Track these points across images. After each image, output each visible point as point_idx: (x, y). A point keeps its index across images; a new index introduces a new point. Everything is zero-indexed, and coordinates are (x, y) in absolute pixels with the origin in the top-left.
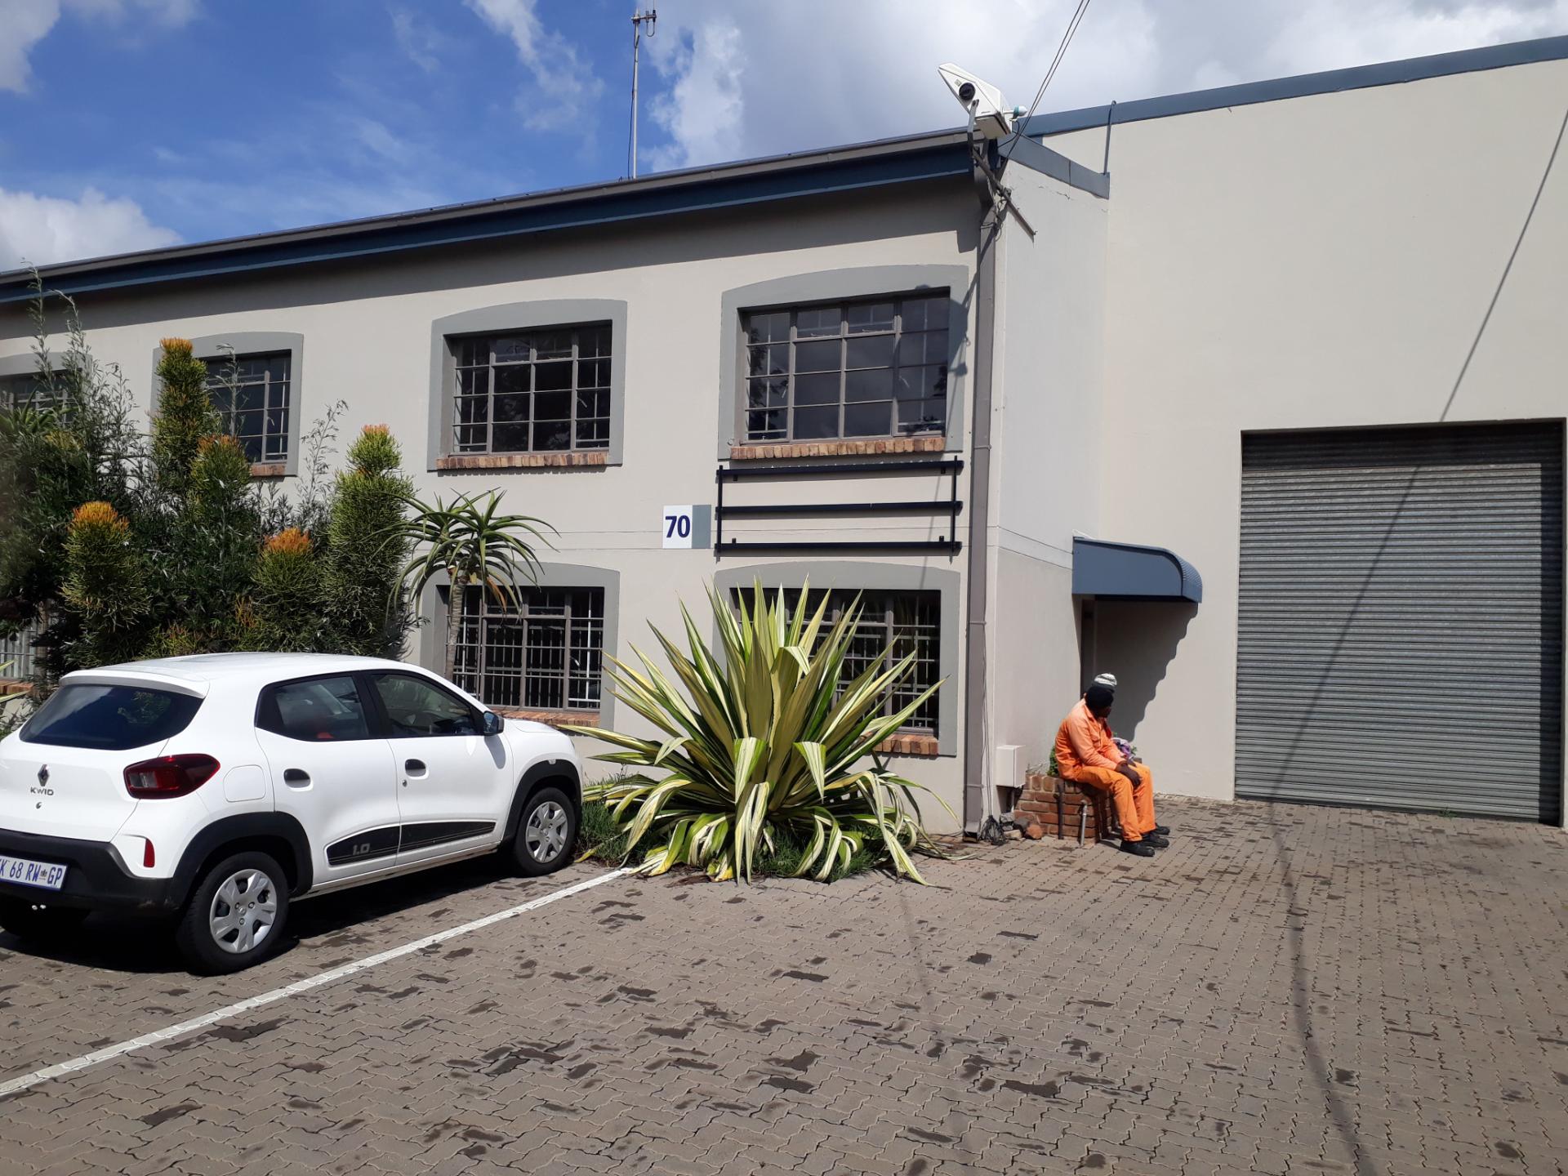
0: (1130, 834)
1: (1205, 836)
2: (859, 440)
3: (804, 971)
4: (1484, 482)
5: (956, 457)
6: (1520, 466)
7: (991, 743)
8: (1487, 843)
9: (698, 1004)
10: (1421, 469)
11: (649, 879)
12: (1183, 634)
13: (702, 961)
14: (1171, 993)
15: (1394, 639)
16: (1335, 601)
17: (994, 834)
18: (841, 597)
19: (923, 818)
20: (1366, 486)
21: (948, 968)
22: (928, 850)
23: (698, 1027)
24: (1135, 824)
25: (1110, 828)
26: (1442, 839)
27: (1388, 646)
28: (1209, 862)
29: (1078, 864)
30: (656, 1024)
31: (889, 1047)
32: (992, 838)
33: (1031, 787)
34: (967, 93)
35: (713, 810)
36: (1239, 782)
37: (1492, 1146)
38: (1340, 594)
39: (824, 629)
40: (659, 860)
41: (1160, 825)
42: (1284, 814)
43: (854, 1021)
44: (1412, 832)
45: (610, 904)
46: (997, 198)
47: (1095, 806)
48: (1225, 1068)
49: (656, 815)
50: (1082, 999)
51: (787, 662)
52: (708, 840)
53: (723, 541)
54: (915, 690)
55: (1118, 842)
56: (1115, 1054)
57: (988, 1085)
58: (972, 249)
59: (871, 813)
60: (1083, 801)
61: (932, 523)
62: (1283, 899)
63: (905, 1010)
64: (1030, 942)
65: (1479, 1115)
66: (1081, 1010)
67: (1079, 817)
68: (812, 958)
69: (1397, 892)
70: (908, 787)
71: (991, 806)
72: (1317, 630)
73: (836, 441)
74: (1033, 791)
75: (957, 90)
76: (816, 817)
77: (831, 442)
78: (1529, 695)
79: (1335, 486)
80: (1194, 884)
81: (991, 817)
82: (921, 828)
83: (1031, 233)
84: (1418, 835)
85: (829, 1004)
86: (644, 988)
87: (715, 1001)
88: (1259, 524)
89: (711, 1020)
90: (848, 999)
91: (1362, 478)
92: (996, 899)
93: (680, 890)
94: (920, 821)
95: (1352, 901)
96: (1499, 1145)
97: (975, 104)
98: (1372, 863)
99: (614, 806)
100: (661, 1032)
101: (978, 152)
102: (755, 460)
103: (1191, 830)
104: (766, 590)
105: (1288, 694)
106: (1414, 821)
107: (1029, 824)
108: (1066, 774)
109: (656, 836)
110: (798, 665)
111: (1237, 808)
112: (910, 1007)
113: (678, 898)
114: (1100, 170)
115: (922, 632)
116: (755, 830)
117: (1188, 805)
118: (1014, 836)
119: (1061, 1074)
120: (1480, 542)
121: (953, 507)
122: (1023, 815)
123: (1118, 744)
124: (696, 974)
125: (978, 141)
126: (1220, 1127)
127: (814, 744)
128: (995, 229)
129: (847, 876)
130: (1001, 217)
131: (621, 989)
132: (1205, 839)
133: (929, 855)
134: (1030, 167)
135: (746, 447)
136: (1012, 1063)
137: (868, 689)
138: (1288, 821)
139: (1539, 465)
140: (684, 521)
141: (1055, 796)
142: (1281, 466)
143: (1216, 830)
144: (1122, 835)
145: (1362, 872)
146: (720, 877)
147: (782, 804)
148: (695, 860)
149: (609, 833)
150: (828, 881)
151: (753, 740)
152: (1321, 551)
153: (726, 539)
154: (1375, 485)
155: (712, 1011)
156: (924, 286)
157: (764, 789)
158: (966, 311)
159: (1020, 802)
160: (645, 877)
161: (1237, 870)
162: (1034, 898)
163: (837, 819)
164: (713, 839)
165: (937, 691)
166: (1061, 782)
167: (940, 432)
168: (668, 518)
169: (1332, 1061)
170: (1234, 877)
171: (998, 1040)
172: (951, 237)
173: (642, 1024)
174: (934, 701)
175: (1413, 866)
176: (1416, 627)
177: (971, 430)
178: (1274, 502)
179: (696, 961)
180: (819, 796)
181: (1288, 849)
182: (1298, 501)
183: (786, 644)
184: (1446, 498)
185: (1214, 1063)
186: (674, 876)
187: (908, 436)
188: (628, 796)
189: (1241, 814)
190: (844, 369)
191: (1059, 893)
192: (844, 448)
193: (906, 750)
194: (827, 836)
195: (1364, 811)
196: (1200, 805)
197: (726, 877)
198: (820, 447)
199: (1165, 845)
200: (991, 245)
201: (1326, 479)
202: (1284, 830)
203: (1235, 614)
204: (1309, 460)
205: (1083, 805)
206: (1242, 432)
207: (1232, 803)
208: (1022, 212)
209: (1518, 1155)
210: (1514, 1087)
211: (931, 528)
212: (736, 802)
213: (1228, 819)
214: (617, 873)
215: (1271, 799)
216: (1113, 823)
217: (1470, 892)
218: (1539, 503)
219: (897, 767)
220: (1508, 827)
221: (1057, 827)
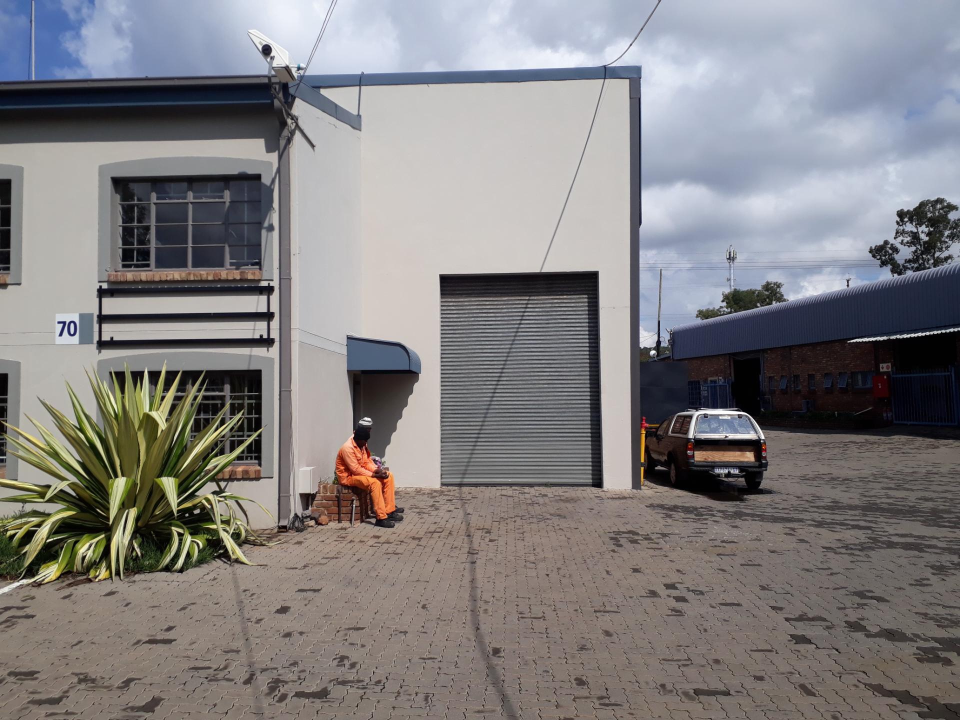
0: (381, 515)
1: (424, 511)
2: (203, 271)
3: (159, 638)
4: (561, 305)
5: (269, 284)
6: (578, 296)
7: (296, 467)
8: (568, 500)
9: (73, 676)
10: (532, 298)
11: (42, 587)
12: (411, 392)
13: (80, 642)
14: (401, 614)
15: (520, 391)
16: (491, 371)
17: (298, 525)
18: (190, 376)
19: (250, 520)
20: (504, 307)
21: (261, 620)
22: (254, 541)
23: (71, 694)
24: (383, 508)
25: (370, 512)
26: (547, 500)
27: (518, 395)
28: (425, 526)
29: (349, 538)
30: (37, 697)
31: (216, 683)
32: (296, 528)
33: (321, 492)
34: (267, 50)
35: (93, 531)
36: (443, 476)
37: (573, 681)
38: (493, 367)
39: (177, 399)
40: (51, 571)
41: (399, 507)
42: (467, 493)
43: (193, 668)
44: (532, 497)
45: (7, 609)
46: (289, 121)
47: (360, 500)
48: (431, 658)
49: (47, 538)
50: (347, 627)
51: (149, 423)
52: (90, 553)
53: (103, 339)
54: (245, 436)
55: (374, 521)
56: (366, 661)
57: (283, 698)
58: (275, 151)
59: (212, 521)
60: (353, 498)
61: (255, 327)
62: (465, 545)
63: (229, 654)
64: (316, 594)
65: (566, 662)
66: (346, 635)
67: (351, 507)
68: (166, 627)
69: (525, 534)
70: (240, 501)
71: (296, 507)
72: (482, 387)
73: (186, 271)
74: (323, 494)
75: (260, 48)
76: (173, 528)
77: (183, 271)
78: (585, 418)
79: (489, 307)
80: (417, 542)
81: (296, 514)
82: (248, 528)
83: (313, 146)
84: (535, 499)
85: (176, 659)
86: (29, 670)
87: (87, 671)
88: (450, 328)
89: (83, 686)
90: (189, 653)
91: (502, 303)
92: (296, 568)
93: (67, 592)
94: (248, 522)
95: (501, 542)
96: (576, 679)
97: (272, 58)
98: (512, 518)
99: (15, 535)
100: (40, 703)
101: (275, 89)
102: (126, 282)
103: (416, 508)
104: (133, 373)
105: (468, 424)
106: (532, 491)
107: (320, 516)
108: (343, 482)
109: (48, 554)
110: (158, 425)
111: (442, 492)
112: (233, 651)
113: (65, 598)
114: (356, 113)
115: (250, 398)
116: (126, 542)
117: (415, 493)
118: (310, 525)
119: (331, 681)
120: (560, 337)
121: (268, 316)
122: (316, 510)
123: (374, 460)
124: (75, 653)
125: (276, 83)
126: (426, 699)
127: (170, 478)
128: (289, 141)
129: (195, 566)
130: (292, 133)
131: (10, 674)
132: (424, 513)
133: (254, 544)
134: (310, 104)
135: (119, 273)
136: (299, 679)
137: (210, 437)
138: (469, 497)
139: (587, 296)
140: (72, 325)
141: (336, 496)
142: (461, 295)
143: (430, 506)
144: (376, 516)
145: (507, 524)
146: (100, 578)
147: (149, 521)
148: (80, 568)
149: (10, 555)
150: (181, 571)
151: (124, 479)
152: (483, 343)
153: (106, 337)
154: (509, 306)
155: (84, 679)
156: (244, 172)
157: (133, 513)
158: (273, 191)
159: (315, 502)
160: (39, 585)
161: (441, 530)
162: (321, 564)
163: (187, 528)
164: (94, 552)
165: (260, 436)
166: (340, 487)
167: (258, 267)
168: (59, 323)
169: (490, 643)
170: (439, 534)
171: (291, 665)
172: (261, 143)
173: (25, 698)
174: (258, 443)
175: (532, 517)
176: (531, 384)
177: (278, 267)
178: (458, 316)
179: (74, 643)
180: (174, 514)
181: (469, 514)
182: (471, 315)
183: (150, 410)
184: (544, 314)
185: (425, 657)
186: (63, 582)
187: (237, 269)
188: (25, 527)
189: (444, 495)
190: (190, 223)
191: (336, 558)
192: (192, 276)
193: (239, 476)
194: (181, 541)
195: (508, 487)
196: (422, 492)
197: (104, 577)
198: (175, 274)
199: (401, 519)
200: (287, 150)
201: (484, 303)
202: (466, 503)
203: (439, 380)
204: (475, 292)
205: (353, 500)
206: (440, 275)
207: (440, 489)
208: (306, 131)
209: (586, 683)
210: (583, 642)
211: (254, 329)
212: (111, 523)
213: (437, 499)
214: (17, 584)
215: (460, 485)
216: (372, 508)
217: (560, 529)
218: (587, 316)
219: (233, 488)
220: (577, 490)
221: (337, 515)
